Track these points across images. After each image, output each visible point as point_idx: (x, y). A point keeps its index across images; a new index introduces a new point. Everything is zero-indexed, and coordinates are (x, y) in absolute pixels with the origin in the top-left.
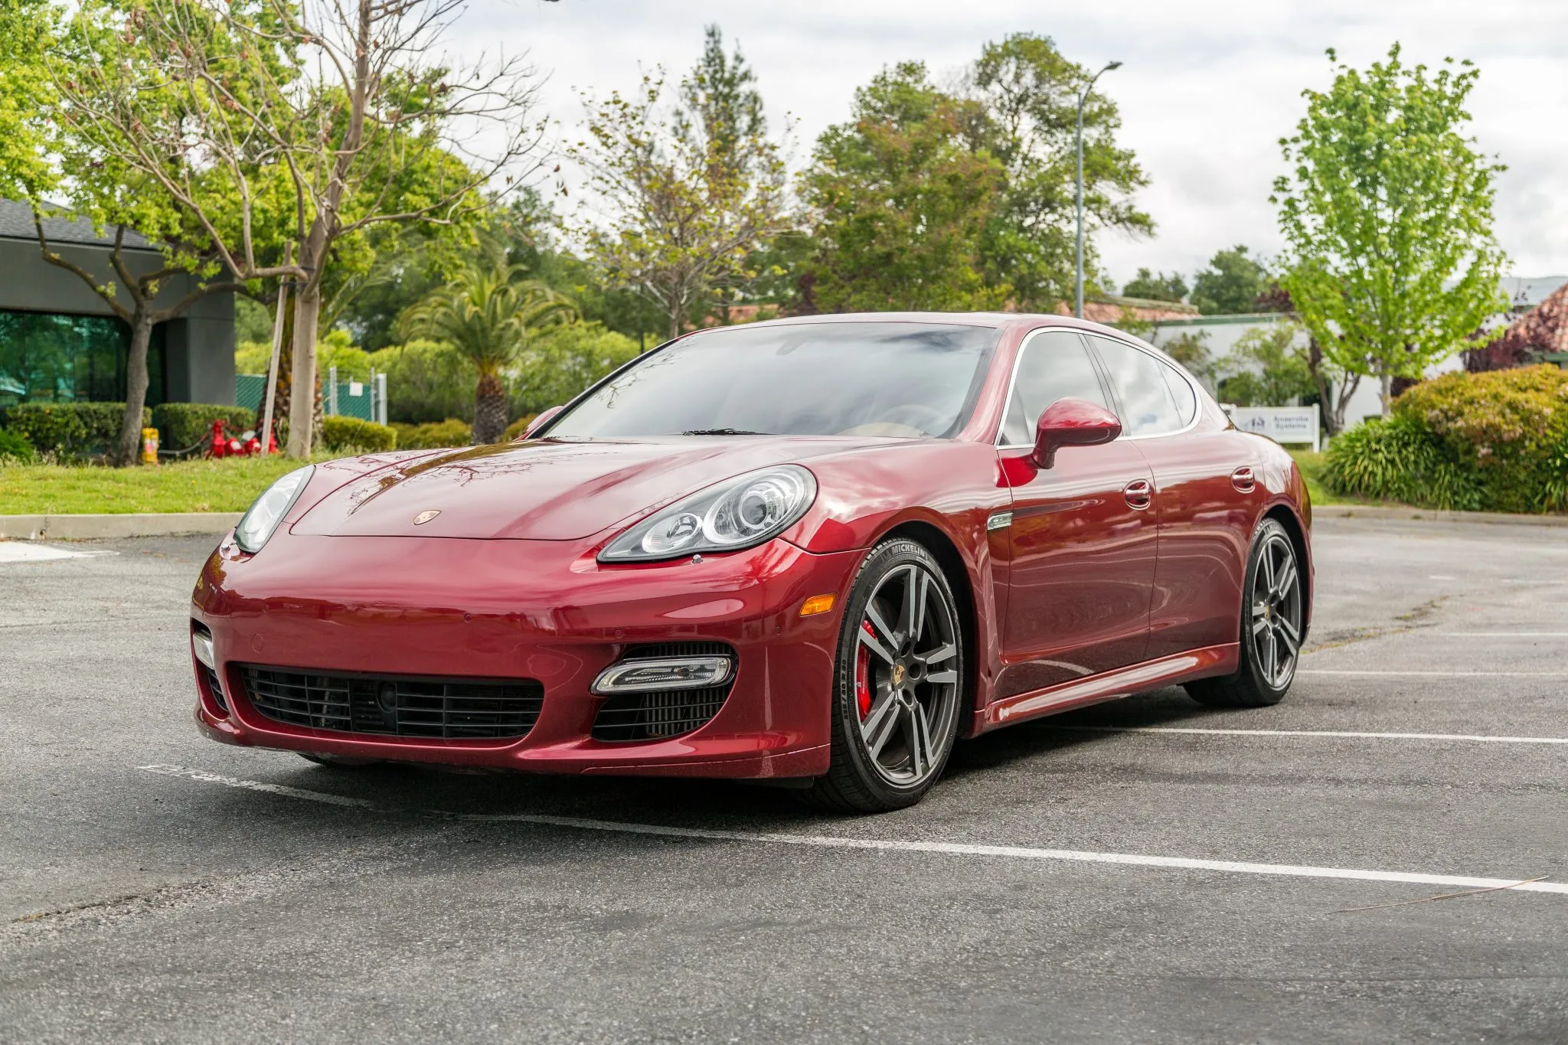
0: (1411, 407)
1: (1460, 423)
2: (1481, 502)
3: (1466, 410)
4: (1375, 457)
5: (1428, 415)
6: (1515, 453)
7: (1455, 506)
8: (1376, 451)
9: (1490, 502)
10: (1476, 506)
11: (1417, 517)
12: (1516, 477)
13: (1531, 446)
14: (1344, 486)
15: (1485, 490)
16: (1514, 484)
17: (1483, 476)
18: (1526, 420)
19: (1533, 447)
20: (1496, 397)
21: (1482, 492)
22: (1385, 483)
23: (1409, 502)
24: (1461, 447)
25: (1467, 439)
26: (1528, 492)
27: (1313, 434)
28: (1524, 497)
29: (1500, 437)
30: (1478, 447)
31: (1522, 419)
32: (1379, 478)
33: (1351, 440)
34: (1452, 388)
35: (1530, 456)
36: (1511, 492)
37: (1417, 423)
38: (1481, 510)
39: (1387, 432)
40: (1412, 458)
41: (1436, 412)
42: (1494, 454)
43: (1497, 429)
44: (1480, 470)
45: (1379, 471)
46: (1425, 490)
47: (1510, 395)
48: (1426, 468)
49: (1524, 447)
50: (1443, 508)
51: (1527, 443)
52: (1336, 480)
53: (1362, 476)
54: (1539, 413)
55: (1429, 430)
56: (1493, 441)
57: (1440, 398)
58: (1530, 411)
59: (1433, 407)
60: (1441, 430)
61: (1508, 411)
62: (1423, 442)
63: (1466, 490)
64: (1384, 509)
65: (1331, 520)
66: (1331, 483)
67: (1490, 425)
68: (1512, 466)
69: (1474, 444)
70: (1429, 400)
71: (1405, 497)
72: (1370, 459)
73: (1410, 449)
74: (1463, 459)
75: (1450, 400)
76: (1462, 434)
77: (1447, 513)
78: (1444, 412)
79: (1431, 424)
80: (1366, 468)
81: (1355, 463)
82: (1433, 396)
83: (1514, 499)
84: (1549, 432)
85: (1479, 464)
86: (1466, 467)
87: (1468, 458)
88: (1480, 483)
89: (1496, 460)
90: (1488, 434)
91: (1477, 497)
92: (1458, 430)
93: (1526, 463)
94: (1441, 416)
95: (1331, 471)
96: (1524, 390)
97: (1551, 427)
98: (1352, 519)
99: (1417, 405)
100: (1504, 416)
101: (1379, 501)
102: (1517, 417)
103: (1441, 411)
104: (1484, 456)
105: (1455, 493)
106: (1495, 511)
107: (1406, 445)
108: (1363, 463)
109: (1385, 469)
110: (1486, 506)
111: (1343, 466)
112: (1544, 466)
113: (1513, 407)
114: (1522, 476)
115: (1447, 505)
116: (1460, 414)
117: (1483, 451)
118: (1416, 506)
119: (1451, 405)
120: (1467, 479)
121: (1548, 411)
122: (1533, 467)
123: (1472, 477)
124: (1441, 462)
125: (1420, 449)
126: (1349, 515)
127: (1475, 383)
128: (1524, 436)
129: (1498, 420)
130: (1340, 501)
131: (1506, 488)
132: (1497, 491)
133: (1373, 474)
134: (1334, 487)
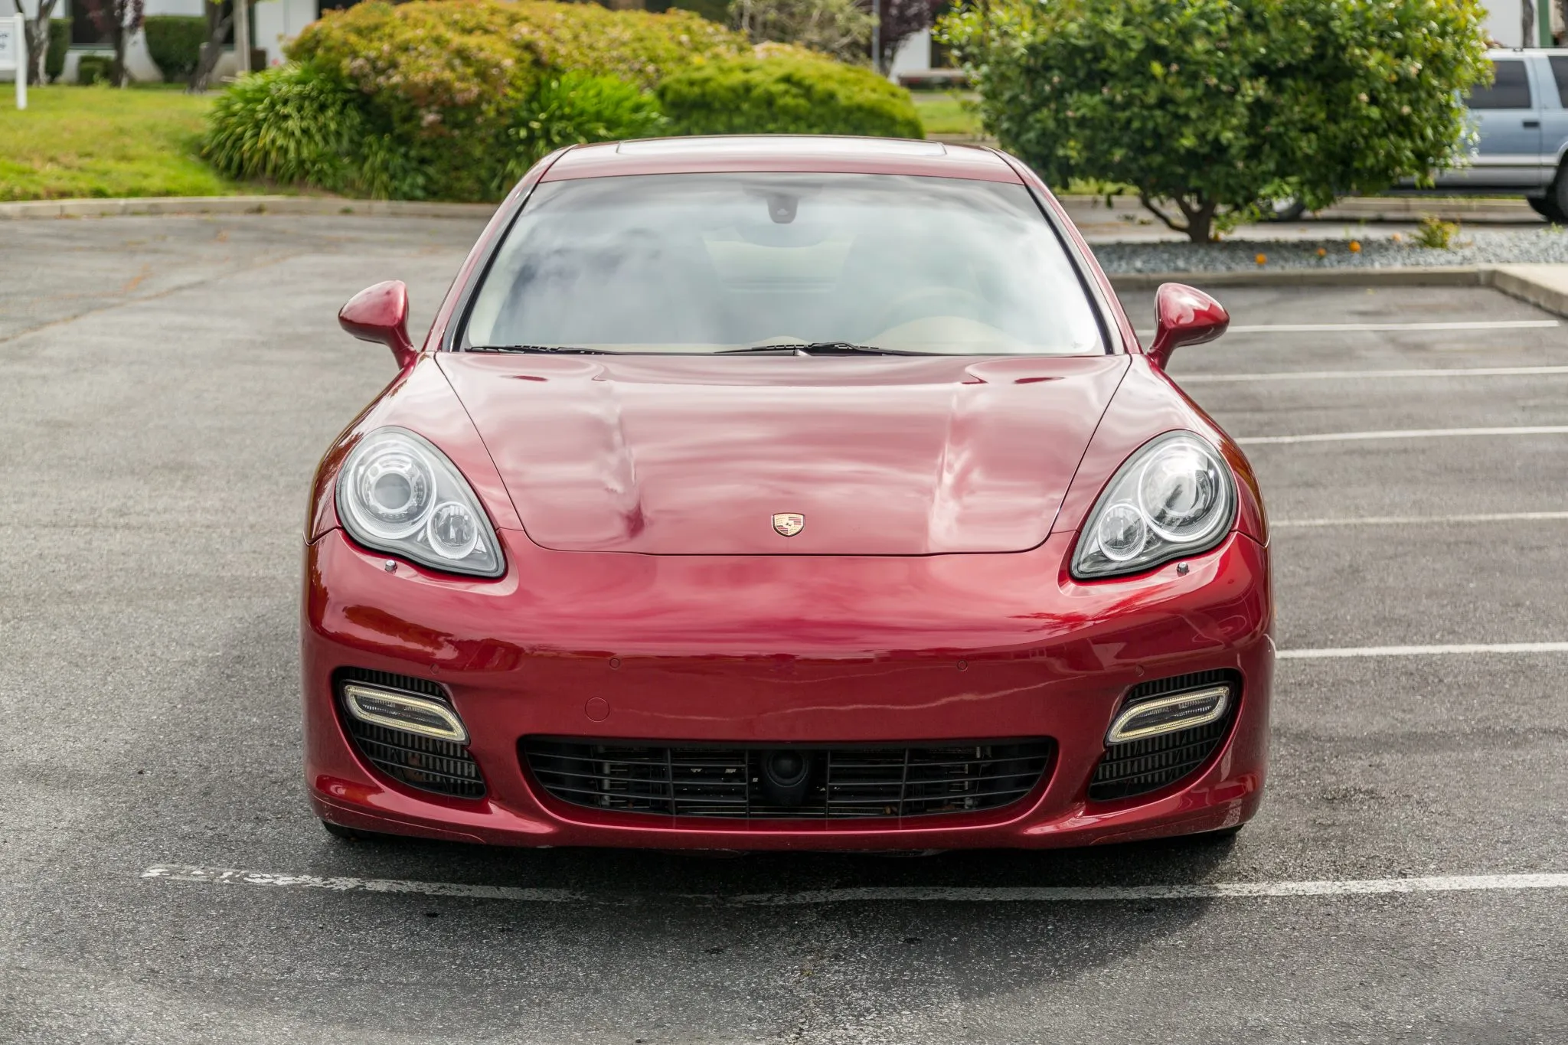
0: (320, 52)
1: (396, 79)
2: (425, 188)
3: (402, 59)
4: (284, 125)
5: (348, 65)
6: (468, 123)
7: (393, 195)
8: (286, 117)
9: (435, 188)
10: (419, 193)
11: (346, 212)
12: (469, 154)
13: (490, 111)
14: (241, 166)
15: (431, 170)
16: (465, 163)
17: (427, 152)
18: (482, 75)
19: (492, 114)
20: (438, 41)
21: (425, 174)
22: (301, 163)
23: (334, 190)
24: (397, 112)
25: (407, 101)
26: (484, 173)
27: (15, 57)
28: (480, 180)
29: (452, 99)
30: (422, 112)
31: (477, 74)
32: (292, 155)
33: (248, 101)
34: (376, 28)
35: (489, 123)
36: (464, 174)
37: (334, 76)
38: (424, 200)
39: (298, 89)
40: (333, 126)
41: (360, 62)
42: (443, 122)
43: (446, 87)
44: (424, 144)
45: (292, 146)
46: (352, 173)
47: (457, 40)
48: (351, 141)
49: (481, 113)
50: (378, 198)
51: (484, 107)
52: (230, 160)
53: (267, 154)
54: (498, 65)
55: (351, 86)
56: (443, 104)
57: (364, 42)
58: (486, 61)
59: (355, 54)
60: (367, 87)
61: (457, 62)
62: (345, 104)
63: (405, 172)
64: (304, 200)
65: (238, 218)
66: (222, 163)
67: (439, 83)
68: (466, 138)
69: (414, 108)
70: (345, 43)
71: (329, 183)
72: (279, 129)
73: (330, 113)
74: (399, 129)
75: (376, 44)
76: (400, 94)
77: (383, 205)
78: (372, 62)
79: (353, 78)
80: (273, 141)
81: (257, 135)
82: (353, 38)
83: (469, 183)
84: (510, 92)
85: (425, 135)
86: (404, 140)
87: (407, 127)
88: (423, 161)
89: (445, 130)
90: (436, 93)
91: (421, 180)
92: (395, 87)
93: (482, 134)
94: (368, 68)
95: (221, 145)
96: (470, 32)
97: (511, 84)
98: (265, 215)
99: (329, 50)
100: (453, 69)
101: (292, 189)
102: (470, 71)
103: (367, 59)
104: (432, 125)
105: (393, 177)
106: (442, 200)
107: (323, 108)
108: (268, 135)
109: (299, 143)
110: (433, 193)
111: (241, 137)
112: (503, 138)
113: (462, 54)
114: (478, 151)
115: (383, 193)
116: (394, 65)
117: (430, 118)
118: (345, 195)
119: (379, 50)
120: (406, 156)
121: (508, 62)
122: (490, 140)
123: (413, 153)
124: (371, 133)
125: (341, 112)
126: (259, 210)
127: (405, 17)
128: (481, 96)
129: (447, 75)
130: (240, 191)
131: (457, 169)
132: (445, 172)
133: (284, 150)
134: (228, 167)
